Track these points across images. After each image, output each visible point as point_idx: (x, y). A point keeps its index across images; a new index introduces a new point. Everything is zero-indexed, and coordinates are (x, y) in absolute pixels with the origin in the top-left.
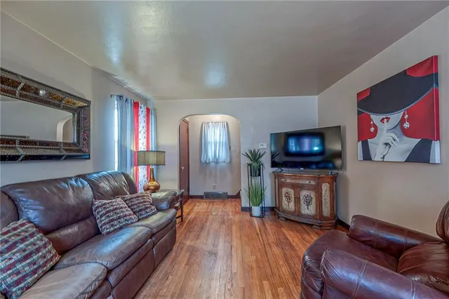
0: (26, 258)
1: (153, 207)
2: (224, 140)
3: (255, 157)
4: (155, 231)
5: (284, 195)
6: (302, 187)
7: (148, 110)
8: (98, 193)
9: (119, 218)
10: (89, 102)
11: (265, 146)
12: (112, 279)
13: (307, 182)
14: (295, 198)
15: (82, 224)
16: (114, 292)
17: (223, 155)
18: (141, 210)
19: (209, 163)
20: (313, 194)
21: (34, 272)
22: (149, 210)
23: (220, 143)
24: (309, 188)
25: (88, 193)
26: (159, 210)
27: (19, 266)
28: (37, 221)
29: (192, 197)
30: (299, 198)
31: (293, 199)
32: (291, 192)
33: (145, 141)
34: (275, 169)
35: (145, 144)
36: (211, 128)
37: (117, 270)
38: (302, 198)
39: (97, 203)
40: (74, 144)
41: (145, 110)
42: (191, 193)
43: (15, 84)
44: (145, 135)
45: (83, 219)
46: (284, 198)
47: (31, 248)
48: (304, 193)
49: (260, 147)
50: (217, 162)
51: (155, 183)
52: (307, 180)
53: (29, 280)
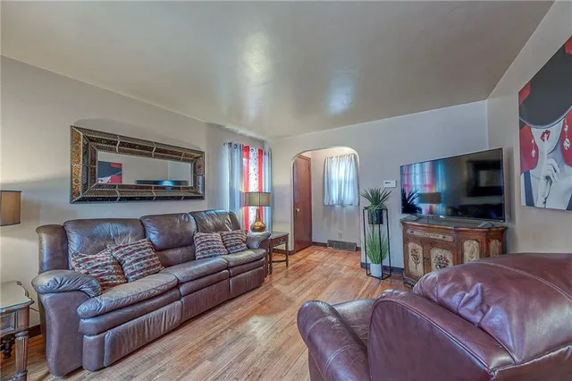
0: (137, 260)
1: (244, 245)
2: (351, 177)
3: (377, 198)
4: (231, 264)
5: (410, 254)
6: (433, 244)
7: (261, 152)
8: (202, 227)
9: (209, 248)
10: (202, 153)
11: (393, 184)
12: (182, 289)
13: (441, 237)
14: (424, 258)
15: (184, 249)
16: (183, 299)
17: (349, 195)
18: (232, 246)
19: (333, 206)
20: (449, 256)
21: (141, 271)
22: (239, 247)
23: (345, 182)
24: (444, 245)
25: (192, 226)
26: (249, 248)
27: (134, 265)
28: (154, 241)
29: (315, 244)
30: (429, 259)
31: (421, 260)
32: (419, 248)
33: (256, 182)
34: (405, 216)
35: (257, 186)
36: (334, 164)
37: (187, 284)
38: (433, 260)
39: (197, 235)
40: (192, 188)
41: (256, 151)
42: (314, 239)
43: (151, 149)
44: (257, 177)
45: (186, 246)
46: (411, 257)
47: (141, 256)
48: (436, 253)
49: (387, 185)
50: (342, 205)
51: (260, 224)
52: (442, 233)
53: (138, 275)
